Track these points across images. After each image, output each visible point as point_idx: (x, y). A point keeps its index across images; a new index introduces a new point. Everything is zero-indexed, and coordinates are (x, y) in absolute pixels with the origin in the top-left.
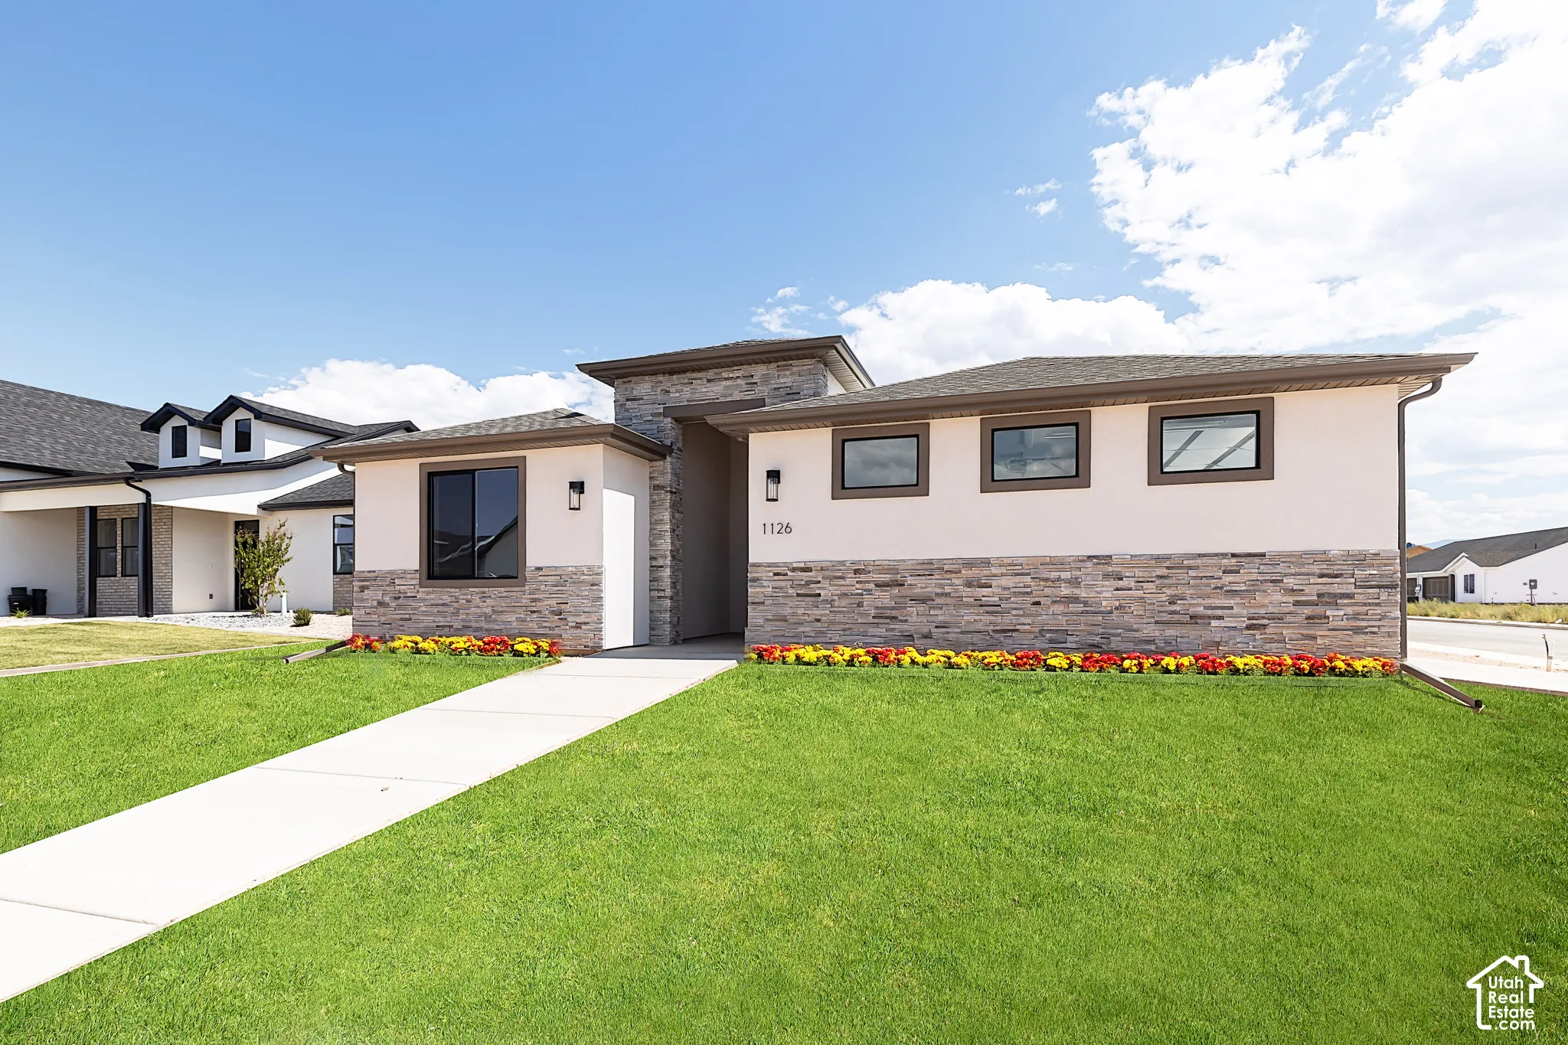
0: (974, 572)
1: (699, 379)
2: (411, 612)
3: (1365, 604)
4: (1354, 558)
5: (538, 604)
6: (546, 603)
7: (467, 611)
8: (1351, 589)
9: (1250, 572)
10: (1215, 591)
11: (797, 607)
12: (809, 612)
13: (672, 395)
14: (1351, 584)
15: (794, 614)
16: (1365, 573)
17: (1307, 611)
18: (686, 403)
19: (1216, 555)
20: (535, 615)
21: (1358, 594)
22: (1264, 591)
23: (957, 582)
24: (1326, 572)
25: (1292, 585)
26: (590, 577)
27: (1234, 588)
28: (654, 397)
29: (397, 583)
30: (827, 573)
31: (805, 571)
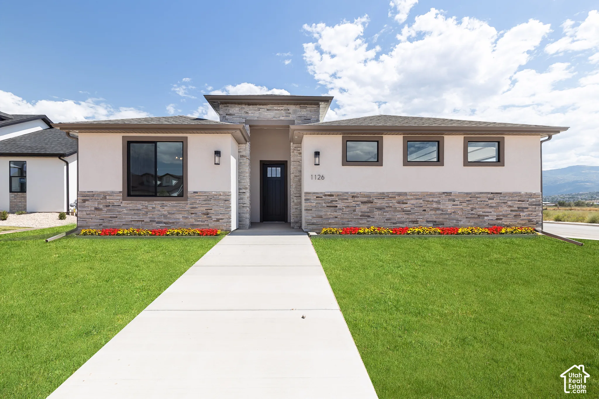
0: (401, 198)
1: (263, 108)
2: (117, 213)
3: (532, 211)
4: (528, 195)
5: (195, 210)
6: (199, 209)
7: (153, 213)
8: (527, 206)
9: (497, 200)
10: (486, 206)
11: (327, 211)
12: (333, 214)
13: (249, 115)
14: (527, 204)
15: (326, 215)
16: (532, 200)
17: (514, 213)
18: (256, 119)
19: (486, 193)
20: (193, 215)
21: (529, 207)
22: (501, 206)
23: (394, 202)
24: (520, 200)
25: (510, 204)
26: (225, 197)
27: (492, 205)
28: (240, 115)
29: (107, 198)
30: (340, 197)
31: (330, 196)
